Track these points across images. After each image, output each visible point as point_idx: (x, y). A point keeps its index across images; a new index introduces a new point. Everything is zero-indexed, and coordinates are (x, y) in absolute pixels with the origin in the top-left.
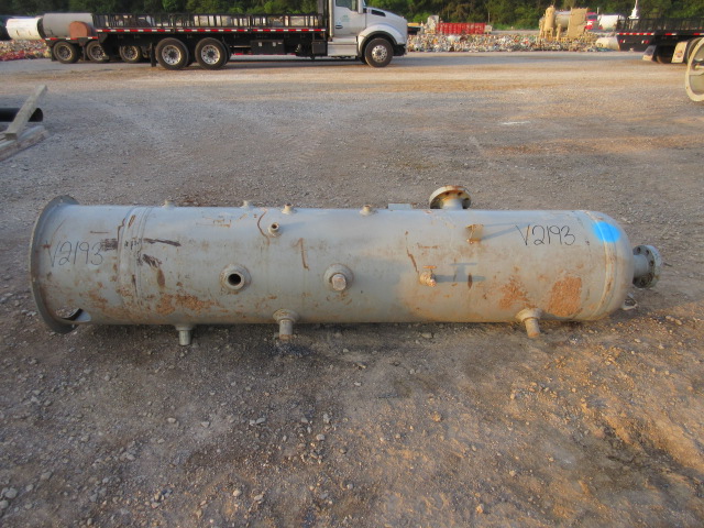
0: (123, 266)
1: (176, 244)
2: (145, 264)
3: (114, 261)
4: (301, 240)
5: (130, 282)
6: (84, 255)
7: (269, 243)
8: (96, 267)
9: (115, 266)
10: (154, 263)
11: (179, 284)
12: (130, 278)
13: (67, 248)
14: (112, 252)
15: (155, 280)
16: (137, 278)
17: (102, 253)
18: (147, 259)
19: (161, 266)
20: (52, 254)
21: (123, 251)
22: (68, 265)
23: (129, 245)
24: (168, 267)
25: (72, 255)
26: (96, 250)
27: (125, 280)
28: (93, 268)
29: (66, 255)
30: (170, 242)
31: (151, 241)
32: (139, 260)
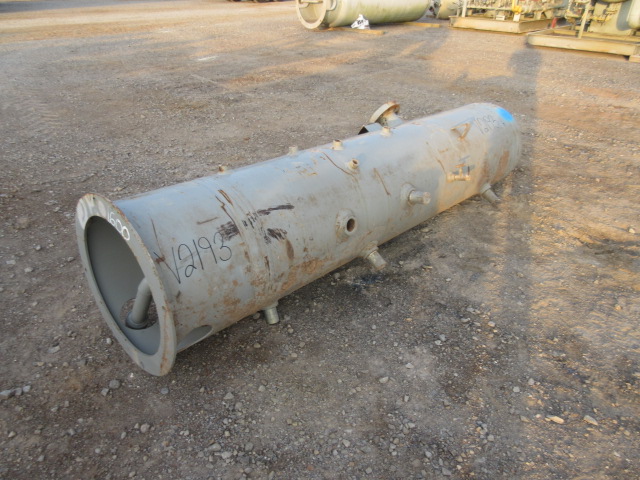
0: (254, 250)
1: (289, 207)
2: (273, 239)
3: (243, 249)
4: (375, 170)
5: (264, 267)
6: (209, 253)
7: (356, 180)
8: (228, 263)
9: (246, 253)
10: (280, 235)
11: (305, 250)
12: (264, 261)
13: (185, 253)
14: (236, 239)
15: (285, 255)
16: (269, 259)
17: (227, 243)
18: (272, 233)
19: (287, 235)
20: (173, 267)
21: (246, 232)
22: (197, 274)
23: (248, 223)
24: (293, 235)
25: (196, 258)
26: (219, 243)
27: (258, 266)
28: (223, 265)
29: (190, 262)
30: (283, 207)
31: (266, 212)
32: (265, 237)
